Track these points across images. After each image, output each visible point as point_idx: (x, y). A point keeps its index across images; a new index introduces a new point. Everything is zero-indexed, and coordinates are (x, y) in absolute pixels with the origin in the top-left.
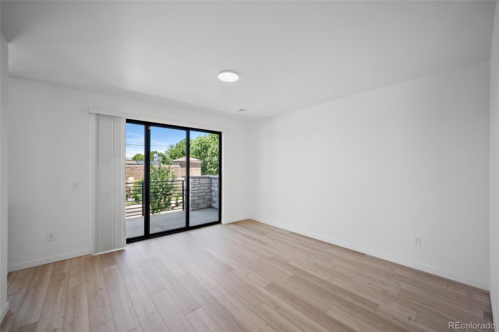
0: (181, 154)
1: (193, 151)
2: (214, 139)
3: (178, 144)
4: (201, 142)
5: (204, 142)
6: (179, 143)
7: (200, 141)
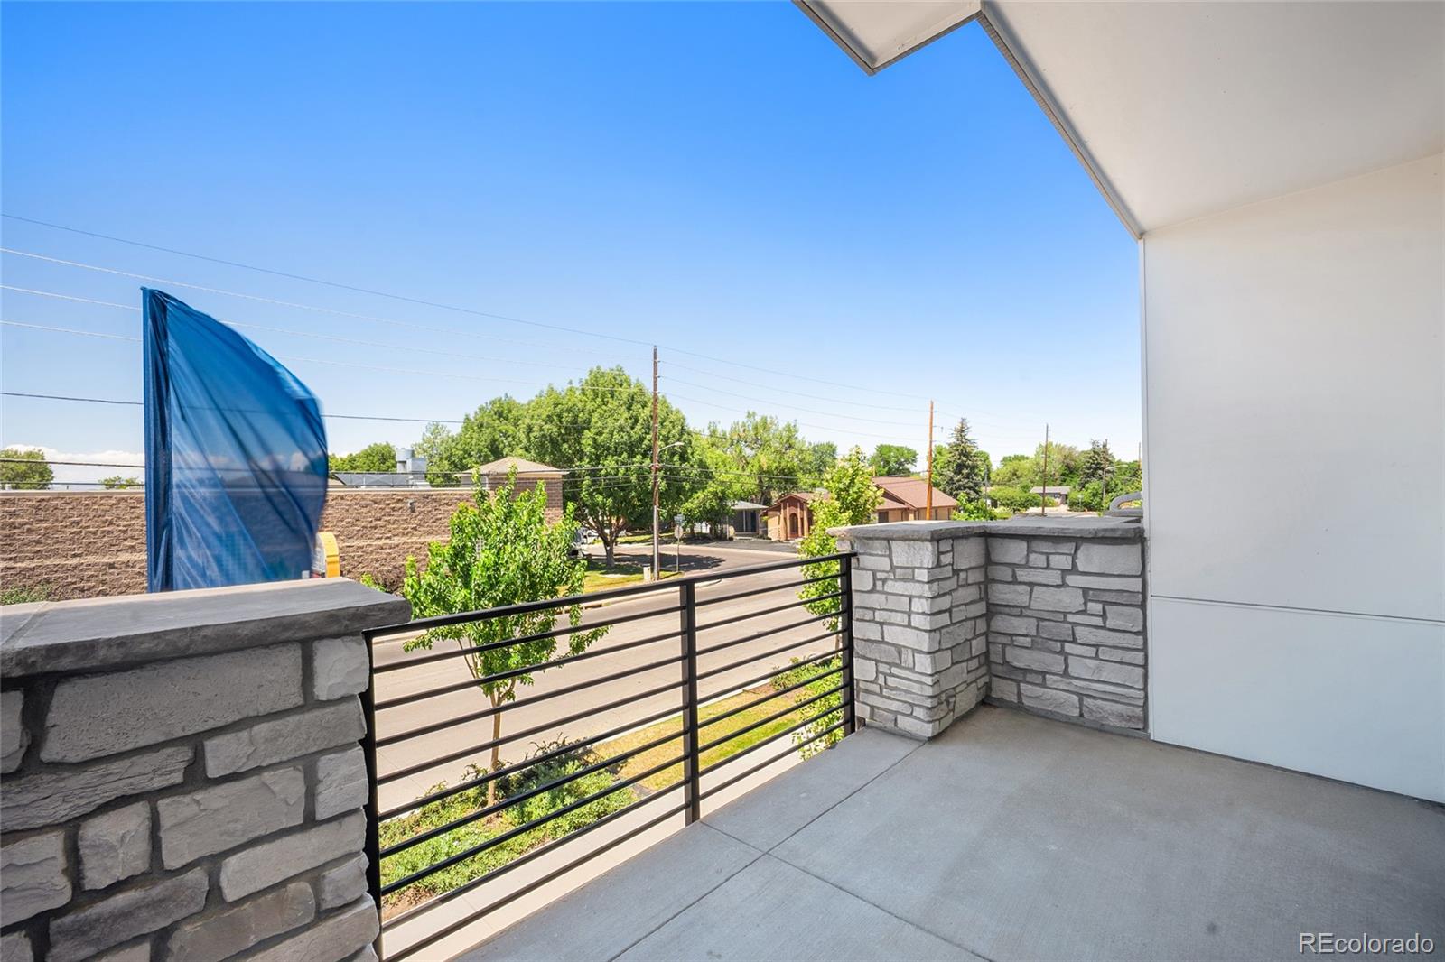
0: (486, 450)
1: (532, 439)
2: (603, 400)
3: (472, 417)
4: (558, 410)
5: (569, 410)
6: (476, 413)
7: (556, 405)
